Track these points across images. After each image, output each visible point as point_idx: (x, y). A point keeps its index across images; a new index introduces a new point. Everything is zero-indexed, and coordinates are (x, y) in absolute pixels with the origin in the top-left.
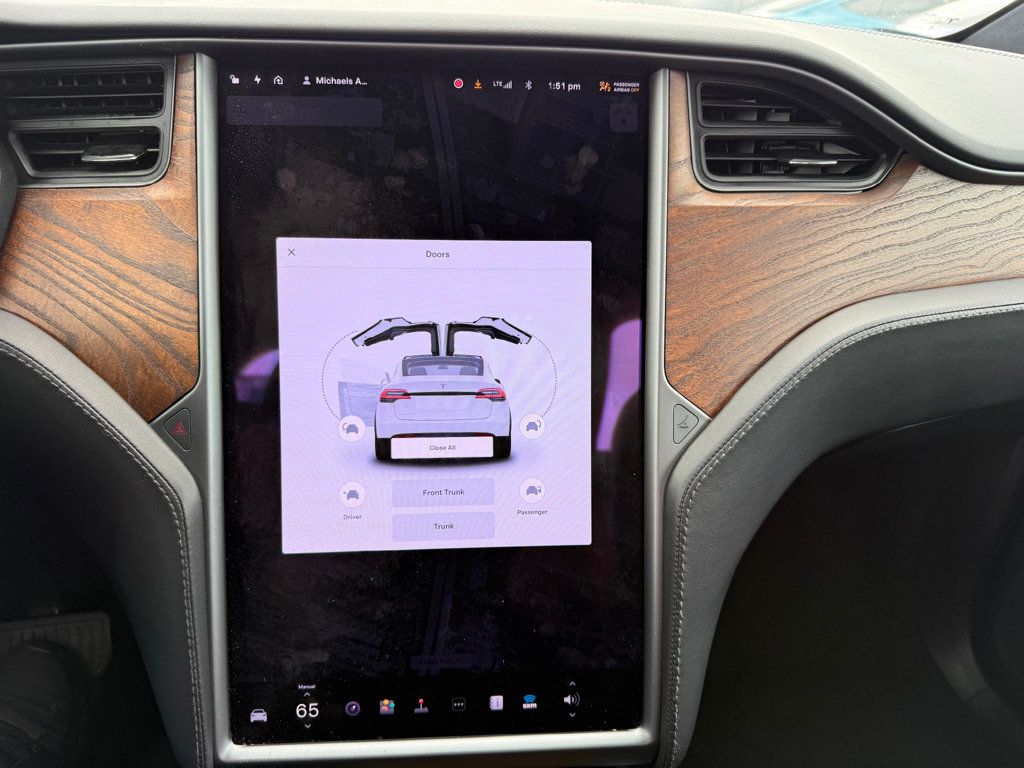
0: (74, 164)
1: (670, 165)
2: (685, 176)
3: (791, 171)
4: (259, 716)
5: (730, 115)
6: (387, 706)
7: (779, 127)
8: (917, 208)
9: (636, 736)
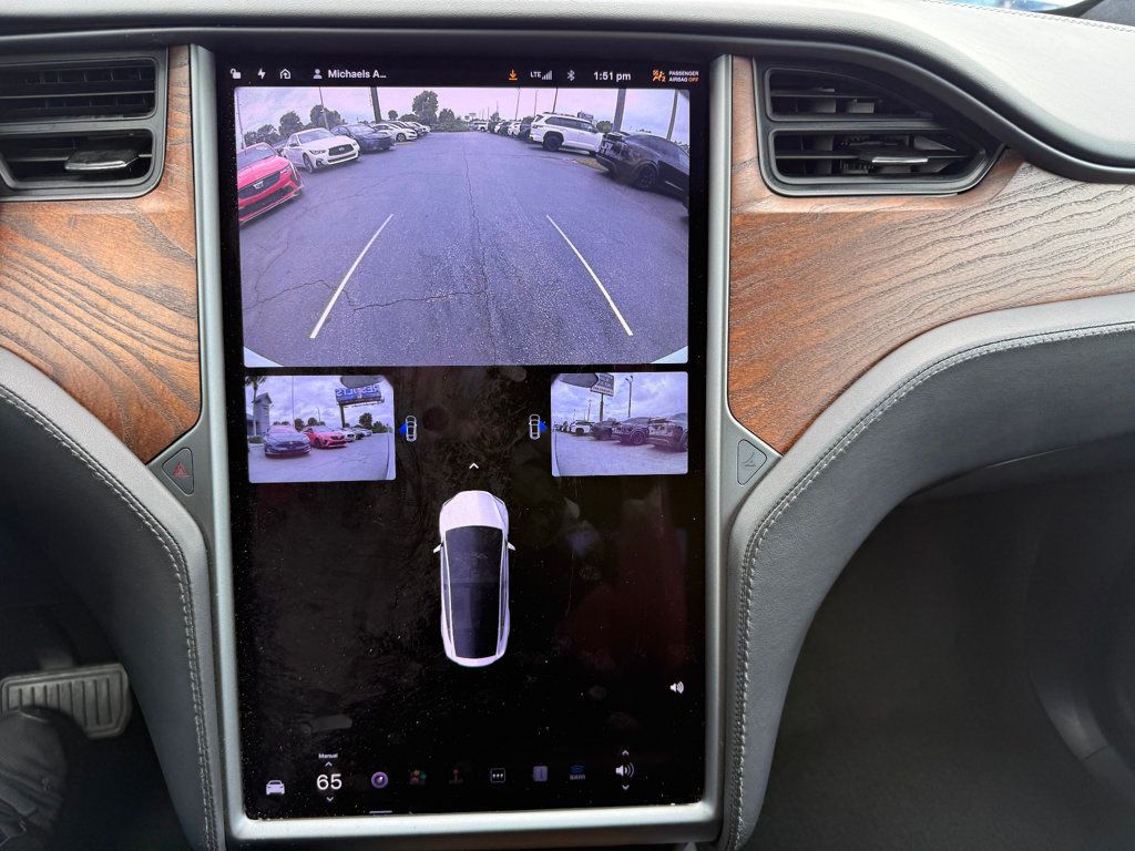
0: (56, 172)
1: (734, 165)
2: (751, 178)
3: (876, 171)
4: (275, 788)
5: (805, 108)
6: (417, 776)
7: (862, 121)
8: (1021, 212)
9: (698, 811)
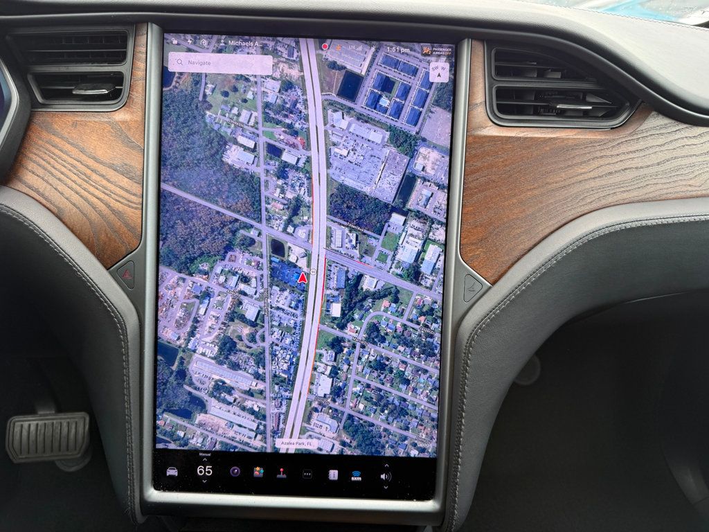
0: (67, 95)
1: (470, 105)
2: (481, 113)
3: (562, 113)
4: (172, 472)
5: (518, 73)
6: (258, 471)
7: (554, 82)
8: (651, 142)
9: (429, 506)
